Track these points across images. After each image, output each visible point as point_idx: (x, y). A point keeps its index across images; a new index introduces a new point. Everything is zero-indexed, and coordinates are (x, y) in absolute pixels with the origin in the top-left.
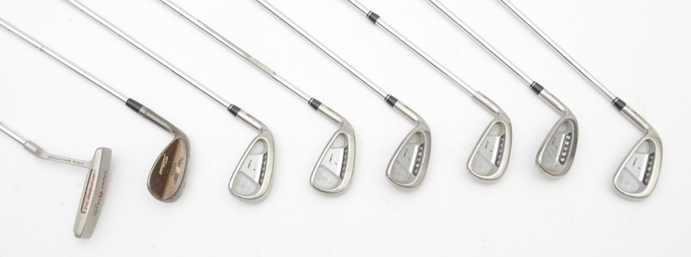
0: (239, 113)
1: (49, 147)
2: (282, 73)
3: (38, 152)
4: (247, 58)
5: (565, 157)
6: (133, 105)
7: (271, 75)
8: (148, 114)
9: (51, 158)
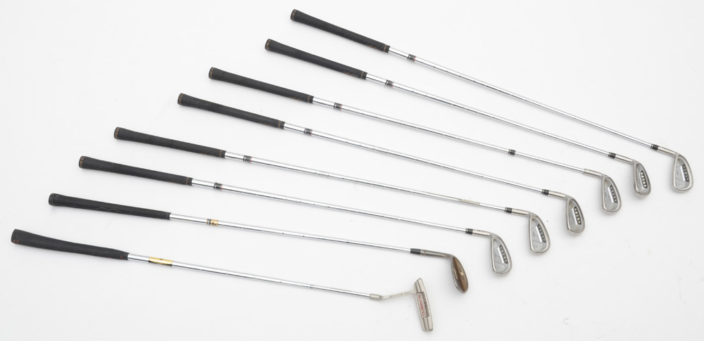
0: (474, 232)
1: (384, 293)
2: (483, 201)
3: (380, 298)
4: (461, 202)
5: (646, 184)
6: (415, 252)
7: (477, 205)
8: (427, 253)
9: (391, 297)
